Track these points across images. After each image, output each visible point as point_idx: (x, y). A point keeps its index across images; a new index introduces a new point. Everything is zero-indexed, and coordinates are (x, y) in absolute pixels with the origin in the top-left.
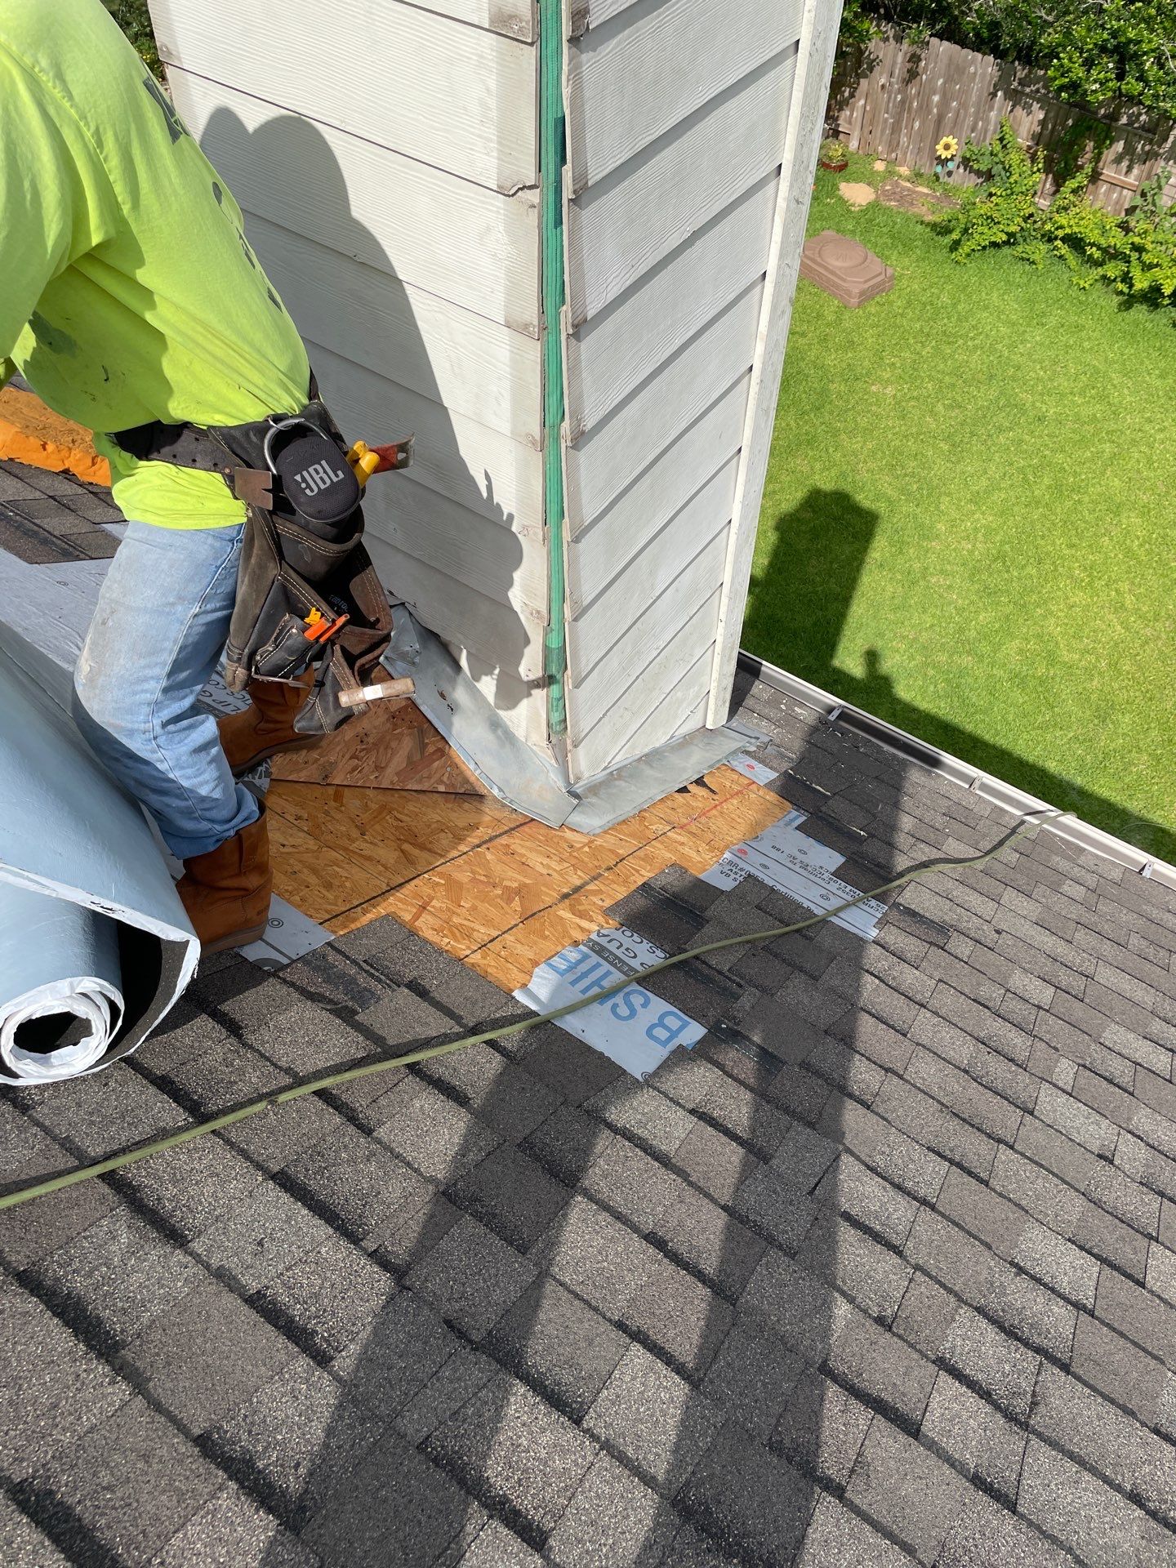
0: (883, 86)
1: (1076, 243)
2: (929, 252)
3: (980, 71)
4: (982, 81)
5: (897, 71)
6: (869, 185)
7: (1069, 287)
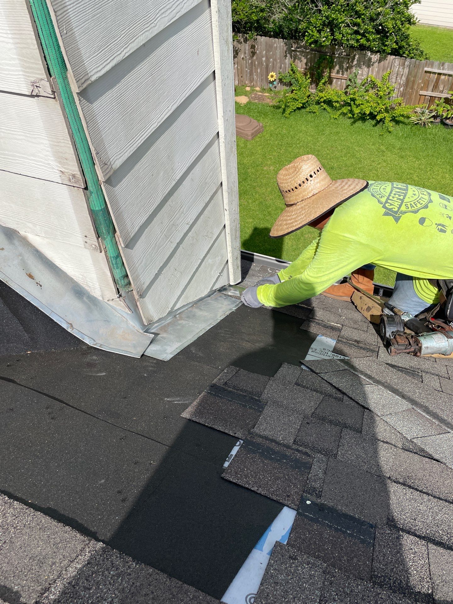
0: (243, 58)
1: (329, 102)
2: (274, 115)
3: (278, 45)
4: (280, 49)
5: (247, 51)
6: (246, 96)
7: (330, 119)
